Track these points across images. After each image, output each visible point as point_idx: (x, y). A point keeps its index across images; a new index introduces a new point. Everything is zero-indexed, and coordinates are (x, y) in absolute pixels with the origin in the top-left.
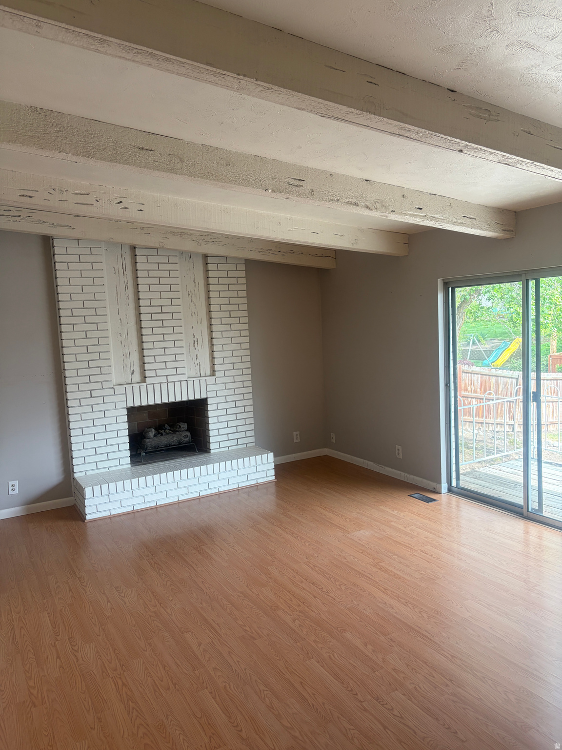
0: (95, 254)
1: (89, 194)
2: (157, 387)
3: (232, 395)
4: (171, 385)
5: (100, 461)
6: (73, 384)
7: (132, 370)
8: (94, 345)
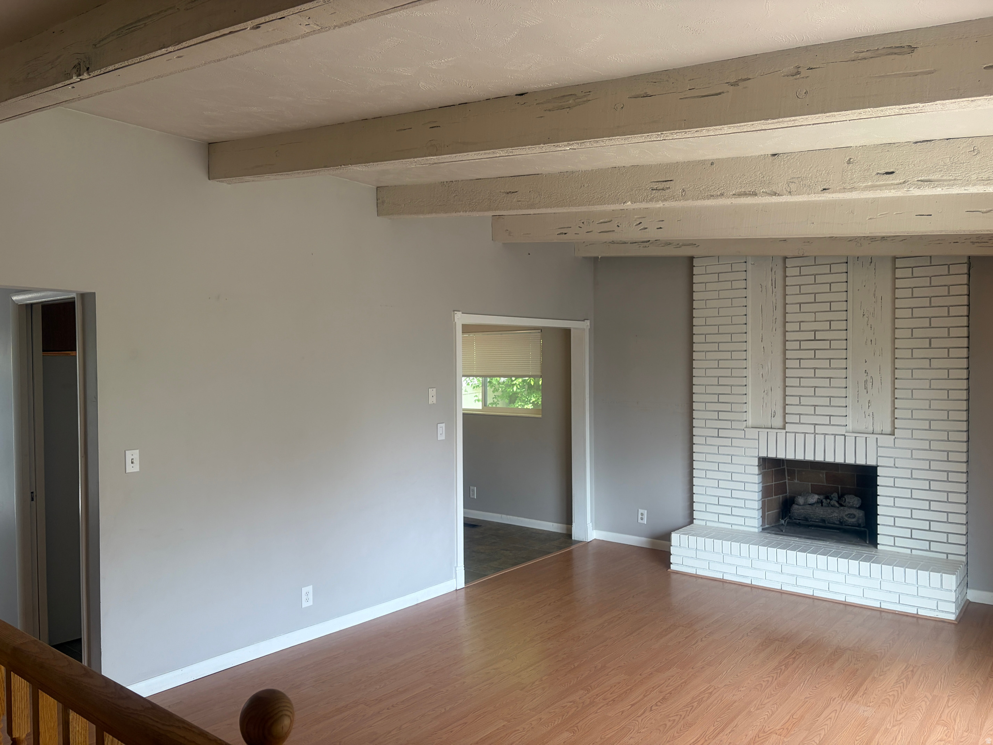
0: (737, 270)
1: (611, 221)
2: (800, 438)
3: (924, 470)
4: (820, 438)
5: (723, 514)
6: (701, 419)
7: (773, 411)
8: (727, 377)
